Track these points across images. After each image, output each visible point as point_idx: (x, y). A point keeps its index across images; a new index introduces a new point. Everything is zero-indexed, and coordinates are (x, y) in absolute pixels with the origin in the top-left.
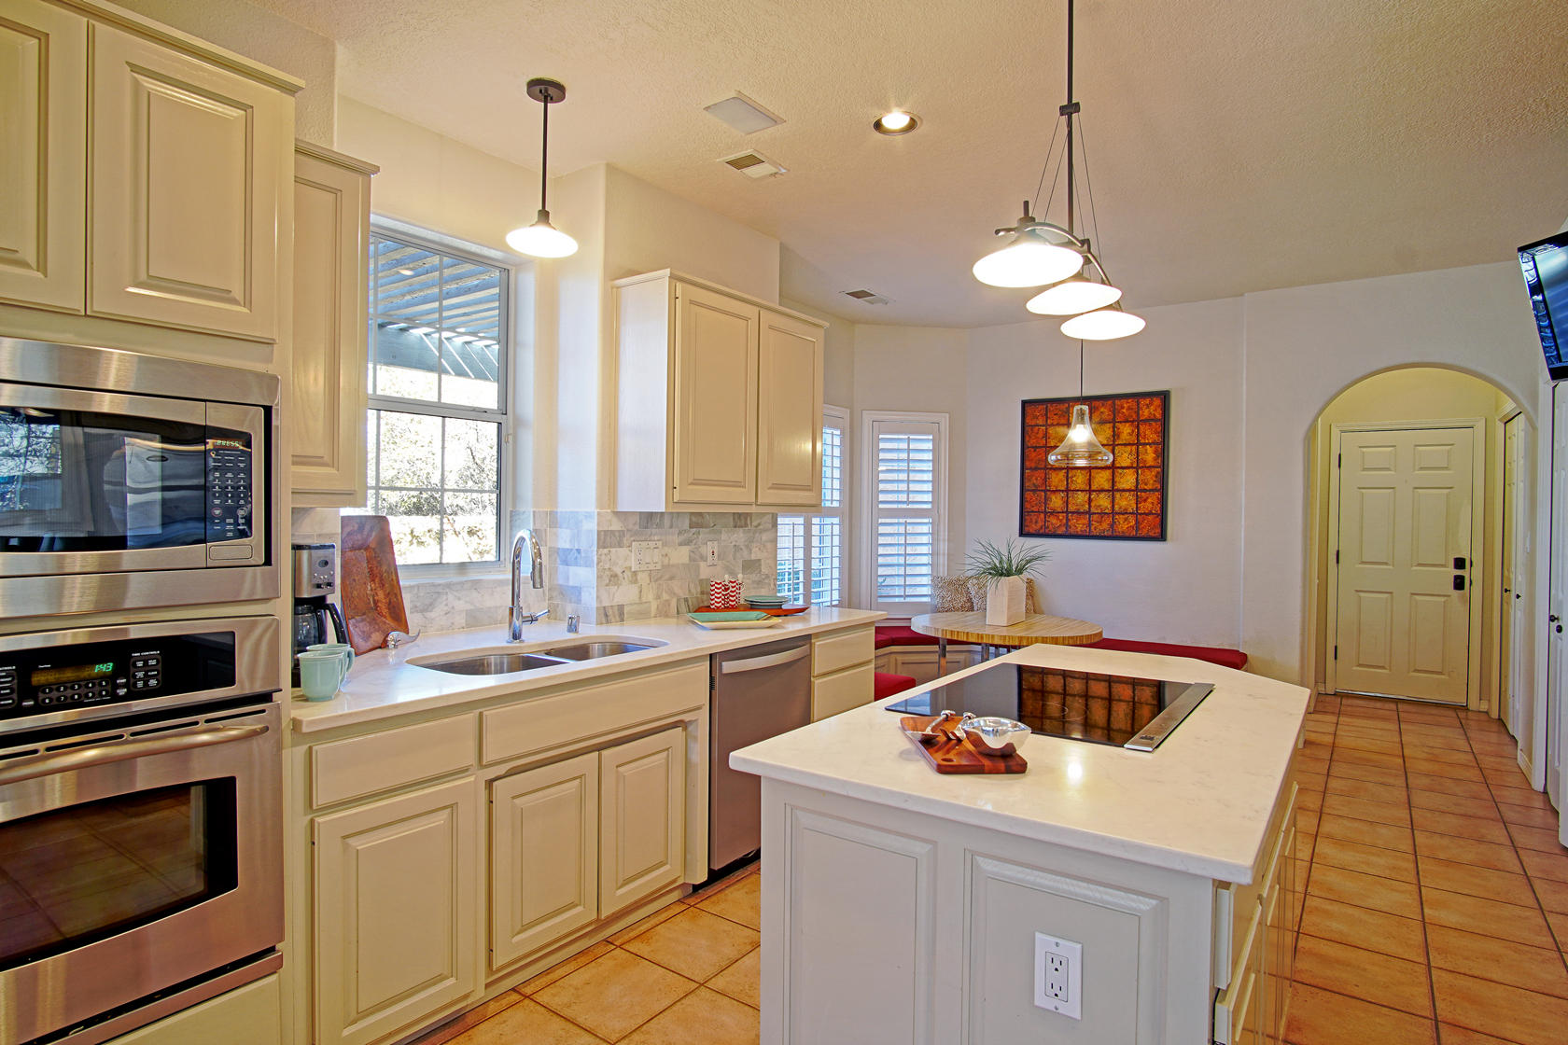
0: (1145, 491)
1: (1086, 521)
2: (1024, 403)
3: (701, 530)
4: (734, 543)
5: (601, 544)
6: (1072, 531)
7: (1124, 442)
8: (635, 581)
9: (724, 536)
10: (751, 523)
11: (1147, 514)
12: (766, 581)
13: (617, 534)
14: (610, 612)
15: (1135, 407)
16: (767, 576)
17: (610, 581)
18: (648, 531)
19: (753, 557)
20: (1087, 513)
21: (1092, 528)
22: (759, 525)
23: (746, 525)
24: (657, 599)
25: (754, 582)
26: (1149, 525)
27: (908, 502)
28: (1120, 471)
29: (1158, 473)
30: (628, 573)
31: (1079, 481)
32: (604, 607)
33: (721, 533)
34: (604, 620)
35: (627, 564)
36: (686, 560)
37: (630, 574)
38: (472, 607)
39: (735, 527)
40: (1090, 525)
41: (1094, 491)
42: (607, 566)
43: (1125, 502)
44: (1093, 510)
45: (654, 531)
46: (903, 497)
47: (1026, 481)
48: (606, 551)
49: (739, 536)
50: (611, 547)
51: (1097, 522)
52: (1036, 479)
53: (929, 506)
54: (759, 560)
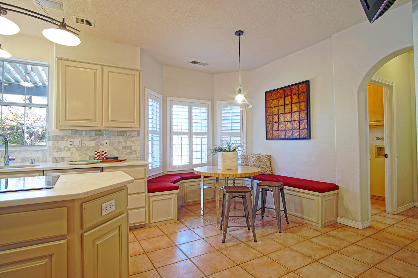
0: (302, 120)
1: (284, 133)
2: (266, 93)
3: (101, 136)
4: (117, 140)
5: (54, 139)
6: (280, 137)
7: (295, 102)
8: (70, 151)
9: (112, 138)
10: (126, 135)
11: (303, 129)
12: (134, 153)
13: (61, 137)
14: (58, 159)
15: (297, 89)
16: (135, 151)
17: (58, 150)
18: (76, 136)
19: (128, 145)
20: (284, 130)
21: (286, 135)
22: (130, 135)
23: (124, 135)
24: (79, 156)
25: (128, 153)
26: (304, 133)
27: (231, 130)
28: (294, 113)
29: (306, 113)
30: (66, 149)
31: (282, 119)
32: (56, 158)
33: (111, 137)
34: (55, 161)
35: (66, 145)
36: (94, 145)
37: (67, 149)
38: (24, 157)
39: (118, 135)
40: (285, 135)
41: (286, 122)
42: (57, 146)
43: (296, 125)
44: (286, 129)
45: (78, 136)
46: (230, 128)
47: (267, 120)
48: (56, 141)
49: (121, 138)
50: (58, 140)
51: (288, 133)
52: (270, 119)
53: (240, 131)
54: (131, 146)
